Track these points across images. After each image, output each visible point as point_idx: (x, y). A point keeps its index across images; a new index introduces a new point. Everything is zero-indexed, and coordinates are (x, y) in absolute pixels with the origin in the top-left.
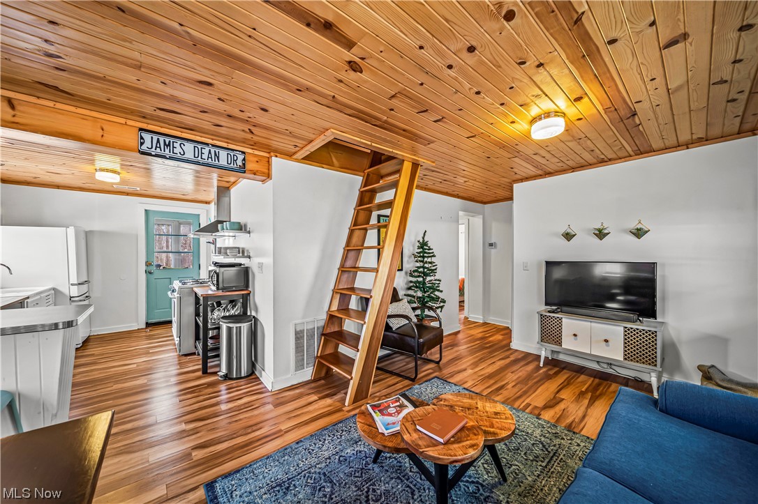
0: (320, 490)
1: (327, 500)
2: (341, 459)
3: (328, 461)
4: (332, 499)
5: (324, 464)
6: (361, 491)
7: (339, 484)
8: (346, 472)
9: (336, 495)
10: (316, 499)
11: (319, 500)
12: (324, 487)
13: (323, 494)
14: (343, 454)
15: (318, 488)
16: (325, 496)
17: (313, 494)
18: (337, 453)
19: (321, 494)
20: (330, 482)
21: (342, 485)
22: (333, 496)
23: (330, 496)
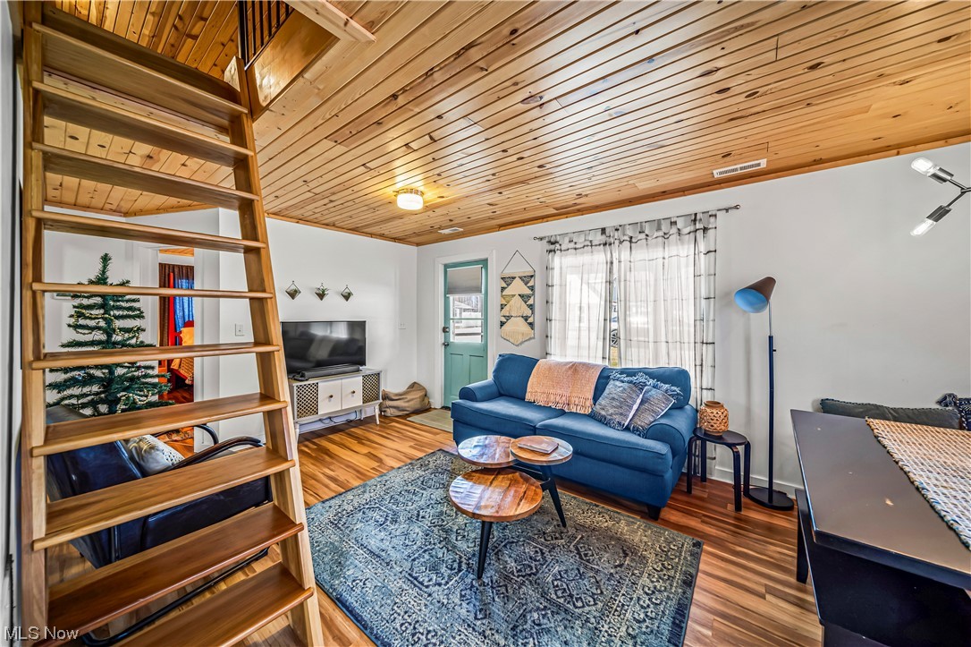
0: (539, 625)
1: (549, 612)
2: (480, 616)
3: (488, 632)
4: (545, 607)
5: (497, 636)
6: (524, 581)
7: (523, 605)
8: (502, 604)
9: (537, 604)
10: (552, 625)
11: (552, 621)
12: (534, 621)
13: (543, 618)
14: (471, 617)
15: (537, 628)
16: (544, 616)
17: (548, 631)
18: (469, 625)
19: (545, 621)
20: (524, 616)
21: (524, 602)
22: (542, 607)
23: (543, 610)
